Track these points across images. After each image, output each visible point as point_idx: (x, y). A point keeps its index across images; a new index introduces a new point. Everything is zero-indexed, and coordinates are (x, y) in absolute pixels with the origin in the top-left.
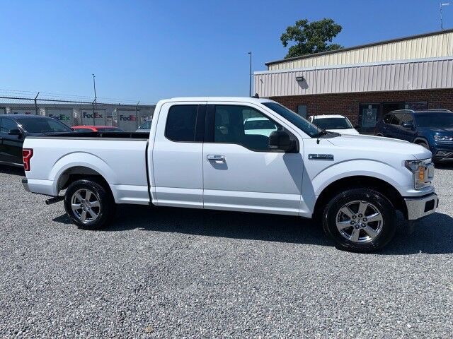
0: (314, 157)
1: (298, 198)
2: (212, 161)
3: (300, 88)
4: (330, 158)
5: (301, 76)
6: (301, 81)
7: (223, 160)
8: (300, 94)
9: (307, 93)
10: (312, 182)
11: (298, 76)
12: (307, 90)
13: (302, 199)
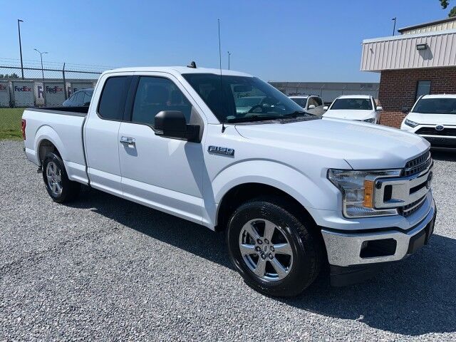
0: (215, 150)
1: (199, 202)
2: (126, 143)
3: (421, 59)
4: (230, 153)
5: (424, 43)
6: (424, 49)
7: (133, 144)
8: (420, 66)
9: (431, 66)
10: (213, 184)
11: (419, 43)
12: (431, 61)
13: (203, 206)
